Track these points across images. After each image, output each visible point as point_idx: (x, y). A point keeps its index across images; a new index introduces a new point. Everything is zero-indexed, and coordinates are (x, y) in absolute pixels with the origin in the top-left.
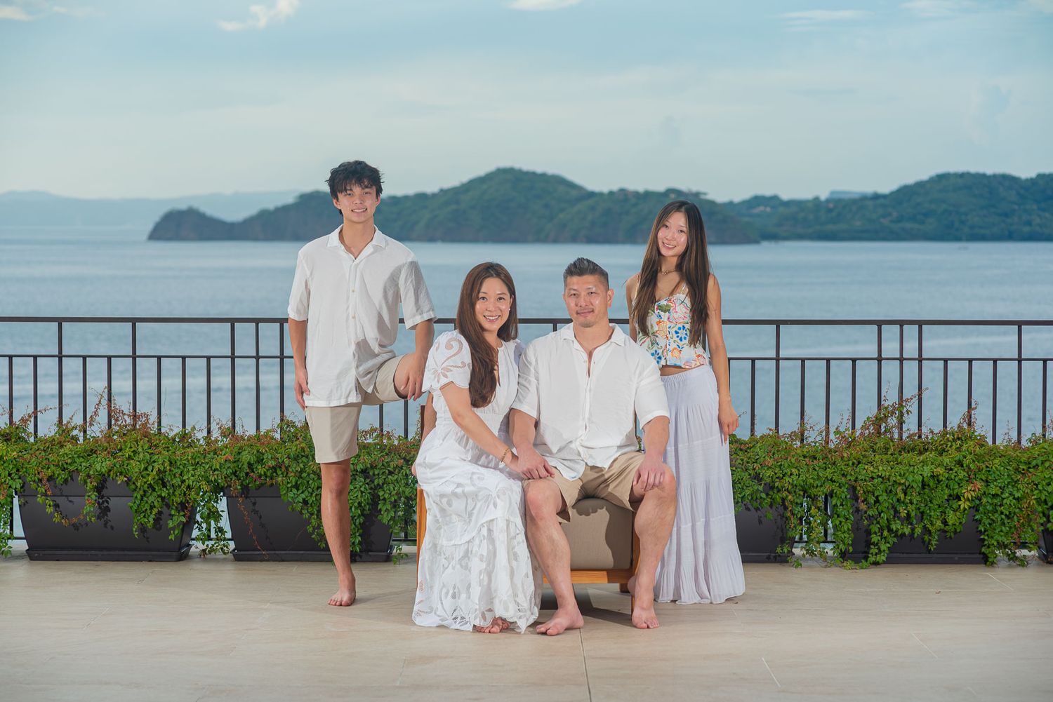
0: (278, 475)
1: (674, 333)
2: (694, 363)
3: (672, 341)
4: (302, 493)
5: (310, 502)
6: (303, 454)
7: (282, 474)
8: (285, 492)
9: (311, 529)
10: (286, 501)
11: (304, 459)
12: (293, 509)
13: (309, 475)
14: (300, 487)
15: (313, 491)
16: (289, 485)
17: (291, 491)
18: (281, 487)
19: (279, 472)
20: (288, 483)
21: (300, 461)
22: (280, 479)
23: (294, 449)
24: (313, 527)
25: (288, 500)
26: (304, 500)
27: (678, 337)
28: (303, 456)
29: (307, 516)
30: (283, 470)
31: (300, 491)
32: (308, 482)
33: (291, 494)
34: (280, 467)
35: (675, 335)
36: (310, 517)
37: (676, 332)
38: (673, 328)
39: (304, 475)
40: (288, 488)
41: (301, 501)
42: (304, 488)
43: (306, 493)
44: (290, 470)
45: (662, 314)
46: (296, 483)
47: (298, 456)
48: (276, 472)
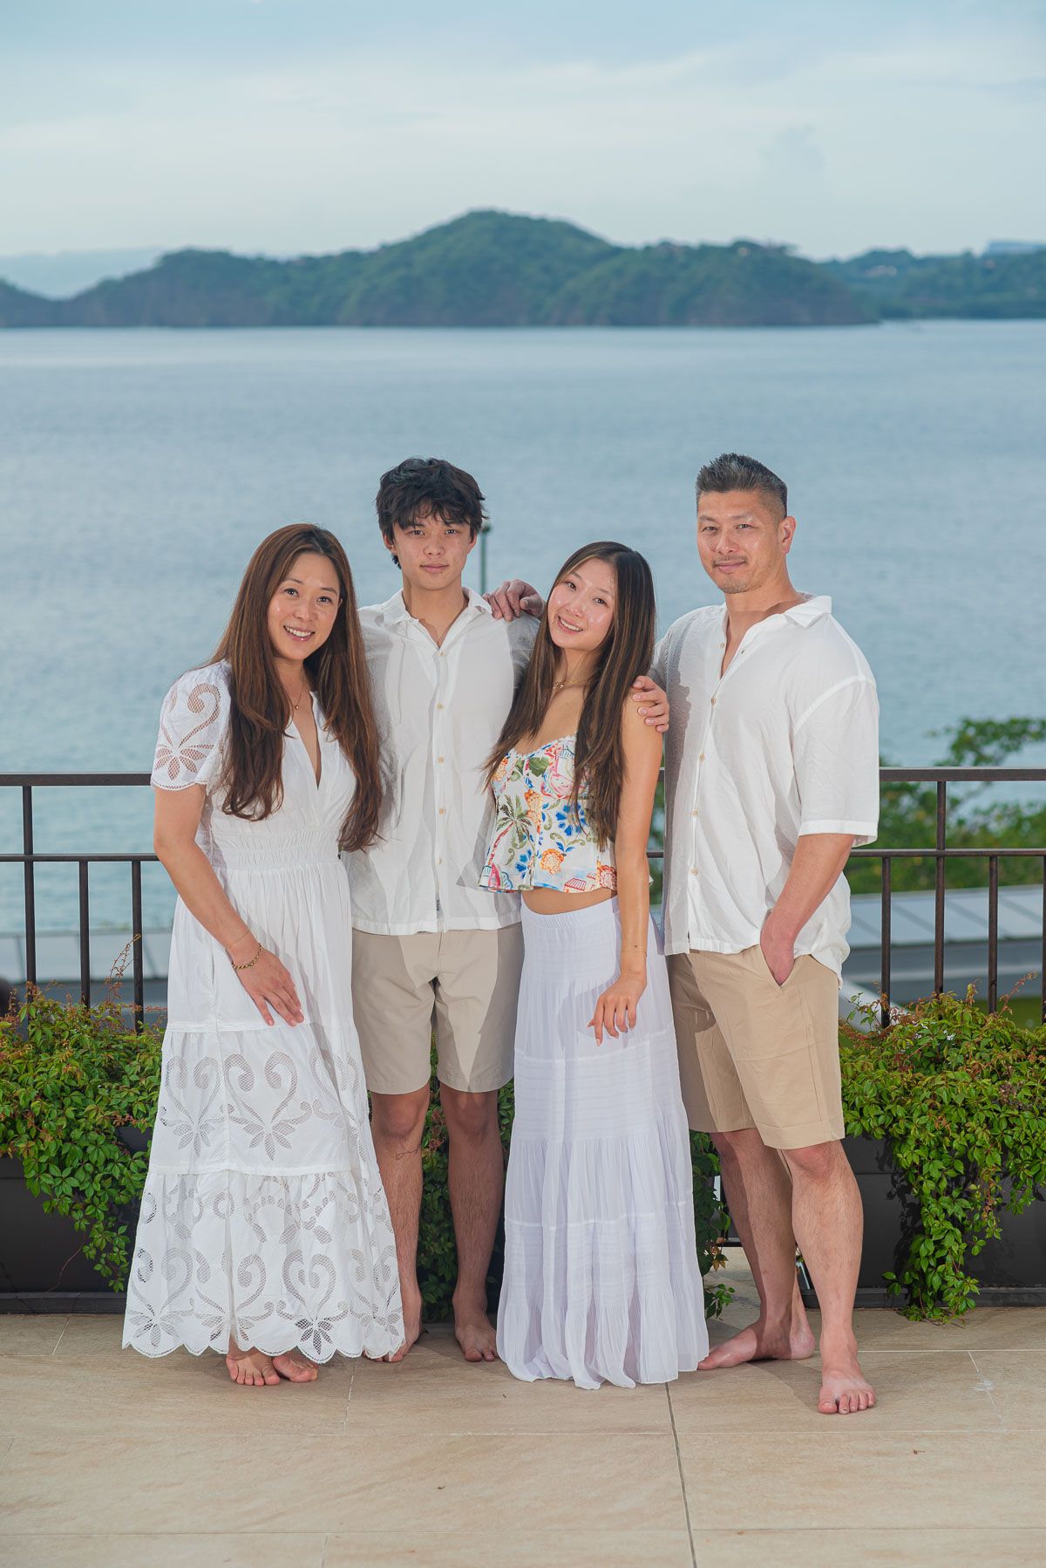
0: (18, 1136)
1: (555, 819)
2: (590, 882)
3: (546, 834)
4: (72, 1174)
5: (90, 1193)
6: (73, 1083)
7: (28, 1132)
8: (33, 1173)
9: (93, 1252)
10: (36, 1192)
11: (77, 1097)
12: (54, 1210)
13: (86, 1132)
14: (68, 1162)
15: (96, 1168)
16: (43, 1159)
17: (47, 1171)
18: (25, 1163)
19: (21, 1128)
20: (41, 1153)
21: (67, 1101)
22: (22, 1146)
23: (54, 1072)
24: (98, 1249)
25: (42, 1192)
26: (75, 1190)
27: (561, 826)
28: (73, 1089)
29: (83, 1227)
30: (29, 1126)
31: (67, 1172)
32: (85, 1149)
33: (46, 1180)
34: (23, 1118)
35: (556, 823)
36: (89, 1228)
37: (560, 816)
38: (553, 807)
39: (76, 1134)
40: (40, 1164)
41: (69, 1192)
42: (76, 1164)
43: (81, 1175)
44: (45, 1125)
45: (532, 777)
46: (59, 1152)
47: (62, 1090)
48: (13, 1127)
